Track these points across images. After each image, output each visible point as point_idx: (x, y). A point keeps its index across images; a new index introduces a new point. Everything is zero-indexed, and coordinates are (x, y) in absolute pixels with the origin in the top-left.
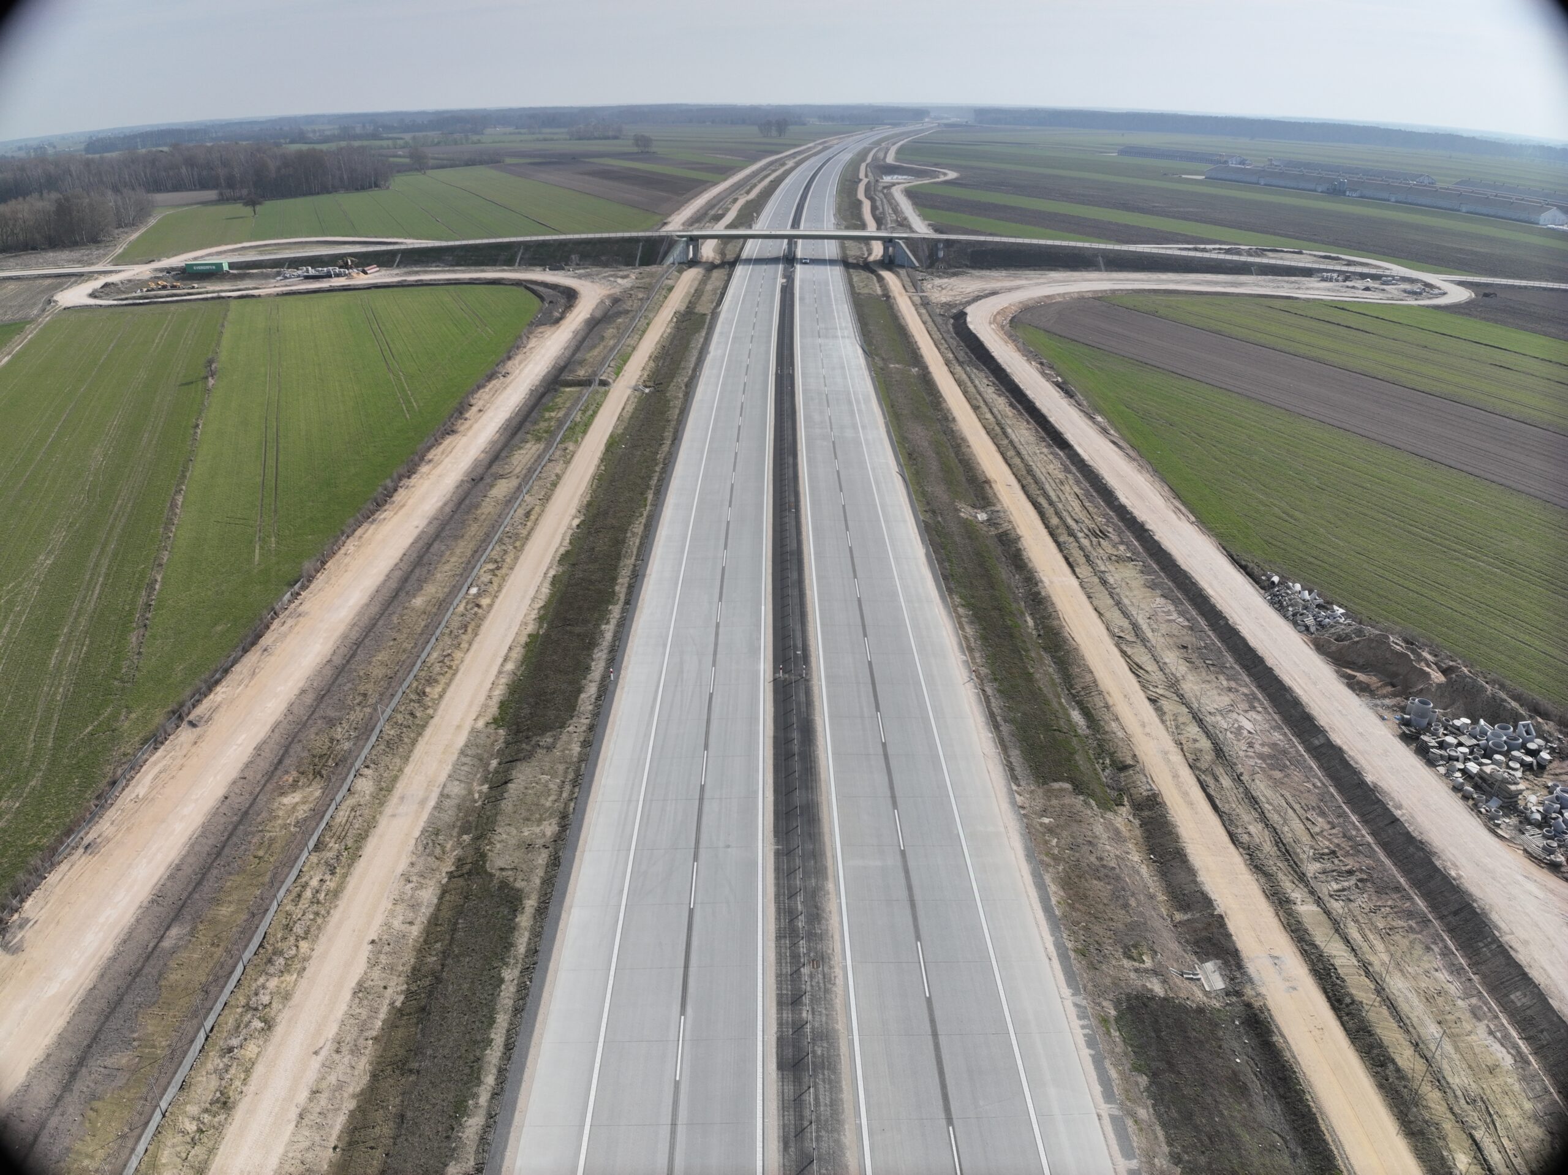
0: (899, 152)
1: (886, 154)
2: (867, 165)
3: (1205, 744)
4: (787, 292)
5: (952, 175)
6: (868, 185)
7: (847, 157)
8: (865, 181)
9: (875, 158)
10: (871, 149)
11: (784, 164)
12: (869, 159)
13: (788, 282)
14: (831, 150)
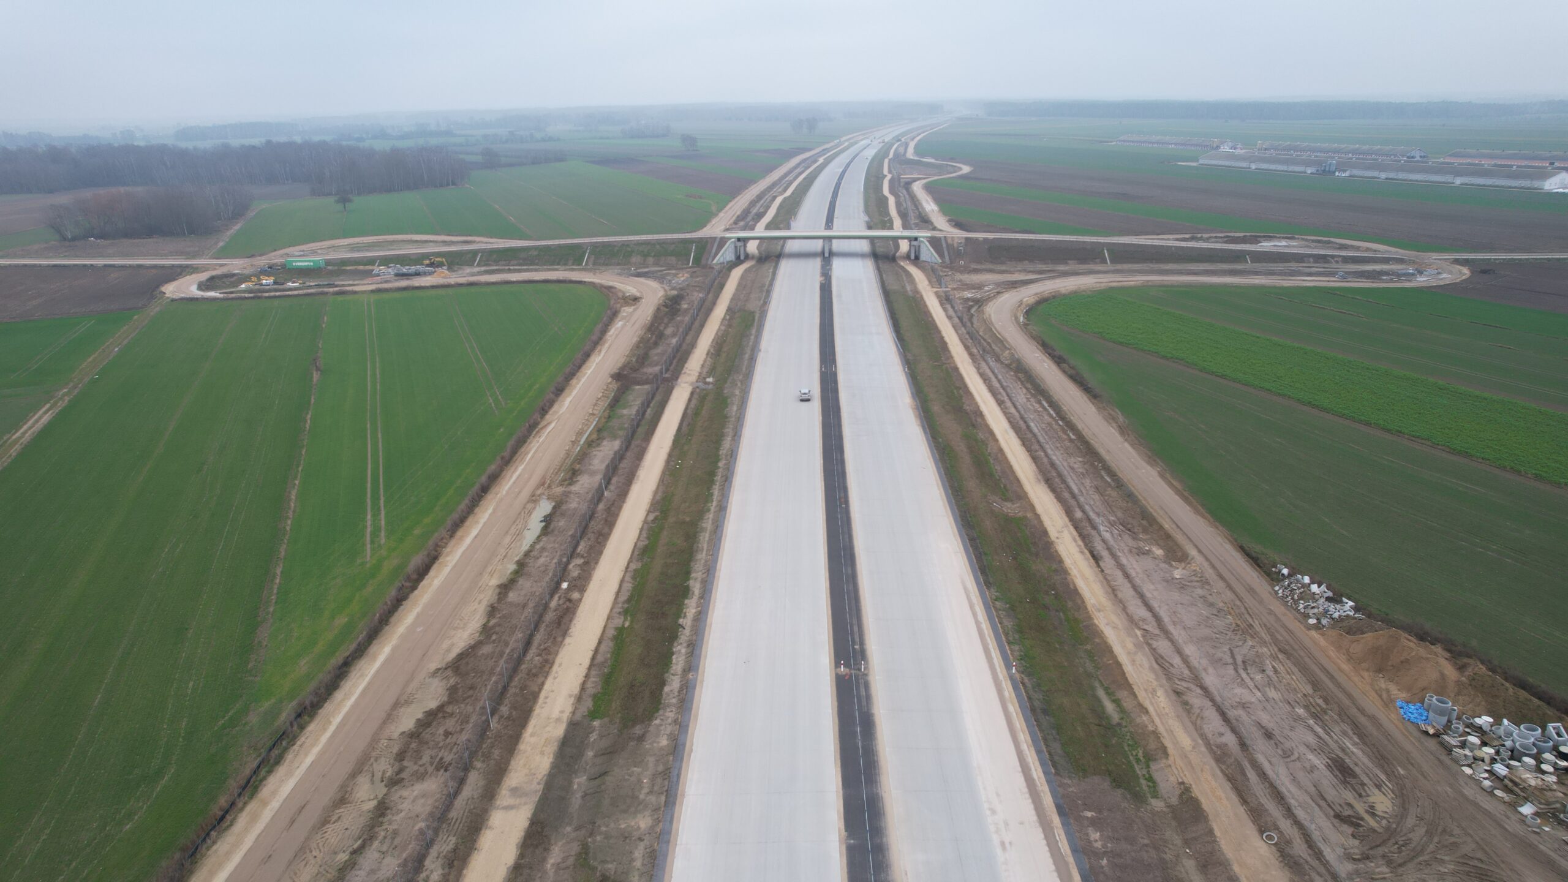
0: (916, 147)
1: (906, 149)
2: (890, 160)
3: (1230, 739)
4: (826, 290)
5: (966, 169)
6: (891, 182)
7: (870, 153)
8: (889, 177)
9: (896, 154)
10: (893, 145)
11: (816, 161)
12: (891, 155)
13: (826, 279)
14: (856, 146)
